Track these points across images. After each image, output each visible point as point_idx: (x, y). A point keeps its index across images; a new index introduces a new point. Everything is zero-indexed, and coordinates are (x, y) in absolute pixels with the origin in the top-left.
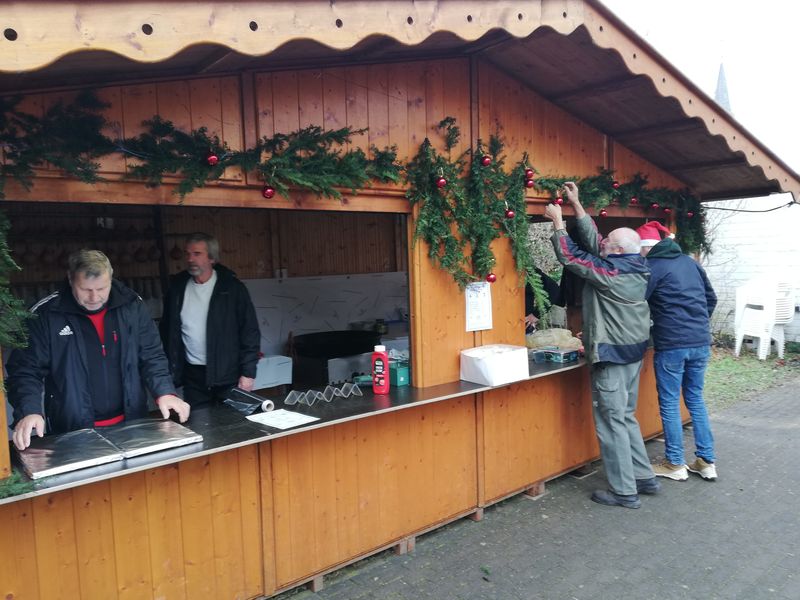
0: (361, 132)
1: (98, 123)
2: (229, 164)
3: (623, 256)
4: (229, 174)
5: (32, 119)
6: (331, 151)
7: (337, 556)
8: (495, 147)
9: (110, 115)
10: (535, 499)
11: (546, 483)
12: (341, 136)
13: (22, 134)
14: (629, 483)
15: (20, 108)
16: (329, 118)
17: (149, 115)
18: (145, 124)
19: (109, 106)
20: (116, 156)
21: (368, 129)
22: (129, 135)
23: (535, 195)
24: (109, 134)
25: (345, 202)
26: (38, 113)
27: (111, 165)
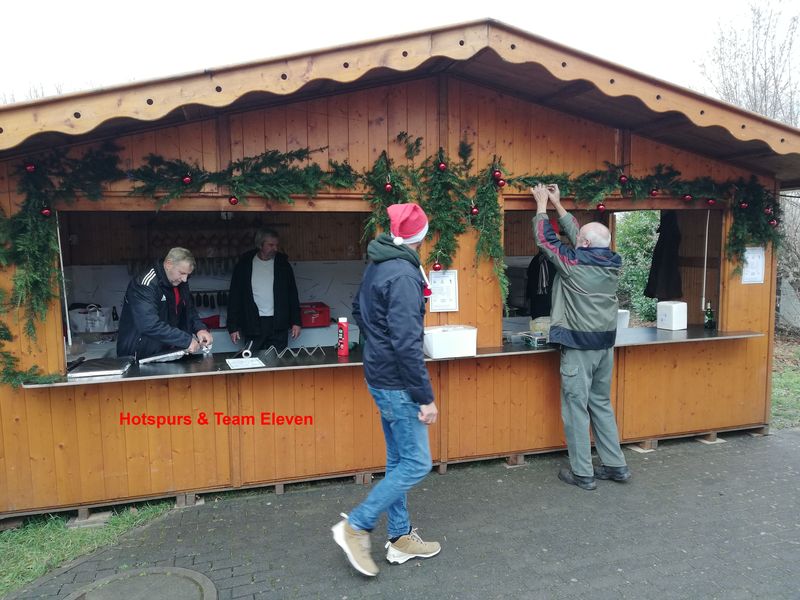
0: (321, 150)
1: (115, 160)
2: (208, 181)
3: (588, 249)
4: (208, 188)
5: (76, 161)
6: (290, 167)
7: (295, 472)
8: (465, 151)
9: (123, 155)
10: (508, 467)
11: (526, 456)
12: (302, 154)
13: (70, 171)
14: (585, 466)
15: (68, 155)
16: (291, 142)
17: (146, 154)
18: (144, 159)
19: (123, 148)
20: (127, 181)
21: (328, 147)
22: (136, 167)
23: (516, 191)
24: (122, 167)
25: (311, 204)
26: (79, 157)
27: (123, 187)
